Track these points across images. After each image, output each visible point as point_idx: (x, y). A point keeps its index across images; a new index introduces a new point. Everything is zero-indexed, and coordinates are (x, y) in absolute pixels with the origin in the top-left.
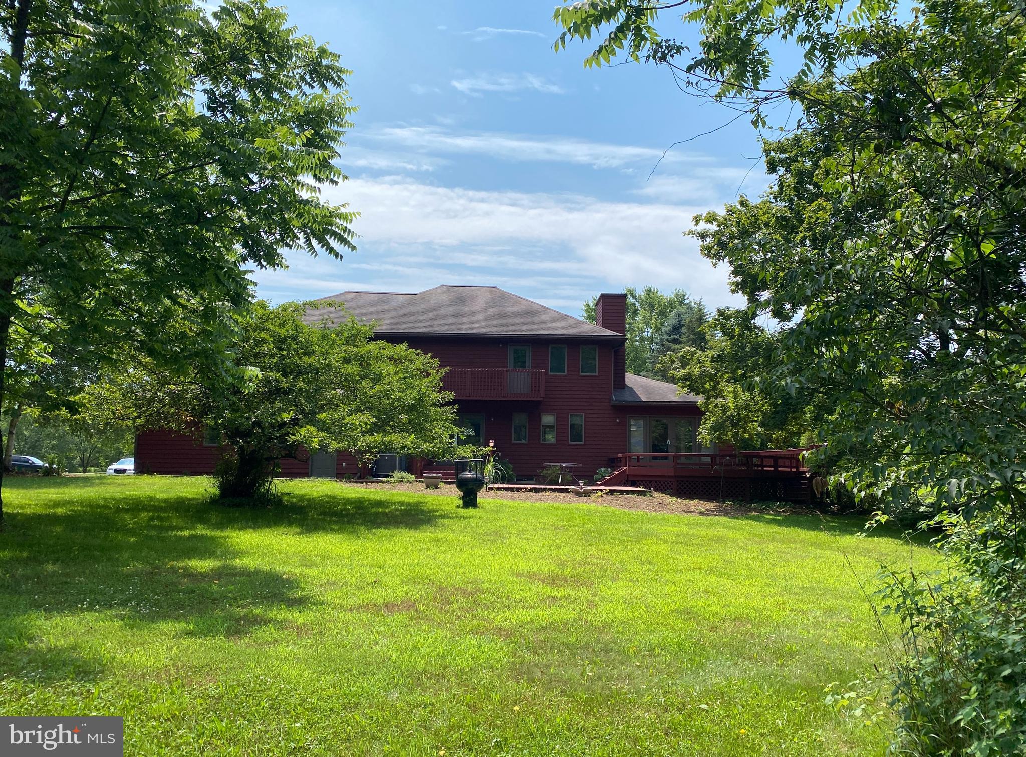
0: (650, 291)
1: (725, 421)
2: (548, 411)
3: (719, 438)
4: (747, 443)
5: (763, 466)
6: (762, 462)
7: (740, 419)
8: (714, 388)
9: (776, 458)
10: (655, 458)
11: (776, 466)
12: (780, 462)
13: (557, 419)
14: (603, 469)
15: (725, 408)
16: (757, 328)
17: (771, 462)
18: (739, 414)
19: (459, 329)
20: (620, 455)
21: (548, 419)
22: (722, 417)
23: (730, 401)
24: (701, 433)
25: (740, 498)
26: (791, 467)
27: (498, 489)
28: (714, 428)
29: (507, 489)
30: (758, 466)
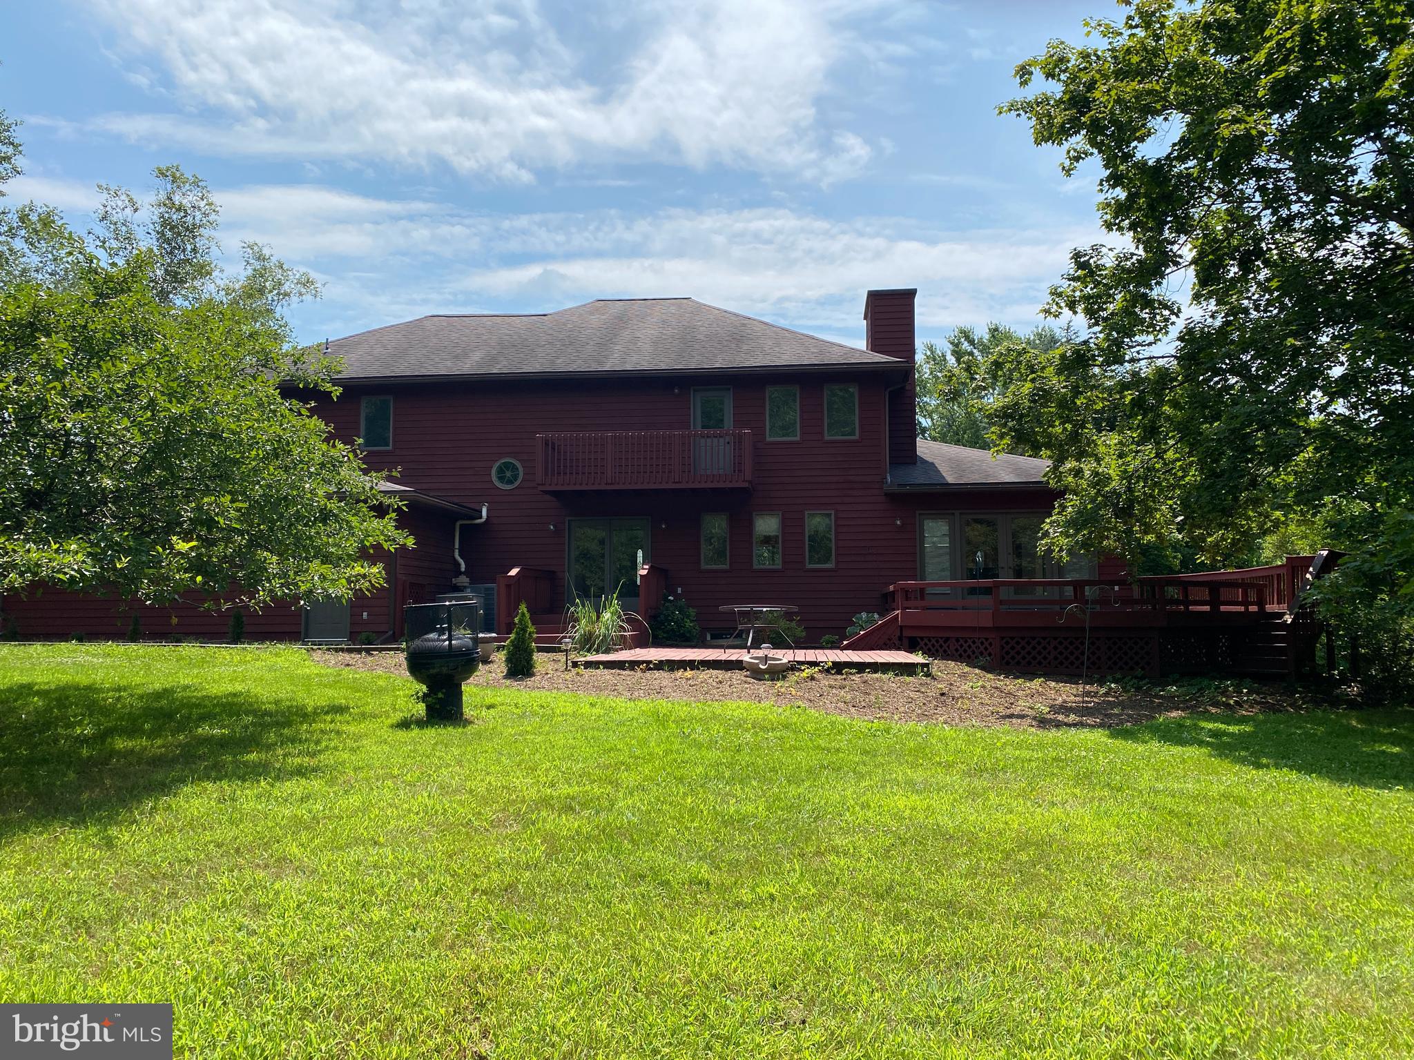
0: (996, 330)
1: (1098, 507)
2: (768, 509)
3: (1085, 544)
4: (1151, 556)
5: (1187, 603)
6: (1186, 595)
7: (1131, 503)
8: (1075, 437)
9: (1215, 588)
10: (973, 591)
11: (1215, 602)
12: (1225, 593)
13: (784, 524)
14: (864, 615)
15: (1100, 480)
16: (1166, 307)
17: (1205, 594)
18: (1130, 489)
19: (600, 363)
20: (891, 588)
21: (767, 525)
22: (1093, 501)
23: (1112, 468)
24: (1046, 534)
25: (1139, 672)
26: (1246, 603)
27: (588, 665)
28: (1076, 524)
29: (610, 665)
30: (1178, 602)
